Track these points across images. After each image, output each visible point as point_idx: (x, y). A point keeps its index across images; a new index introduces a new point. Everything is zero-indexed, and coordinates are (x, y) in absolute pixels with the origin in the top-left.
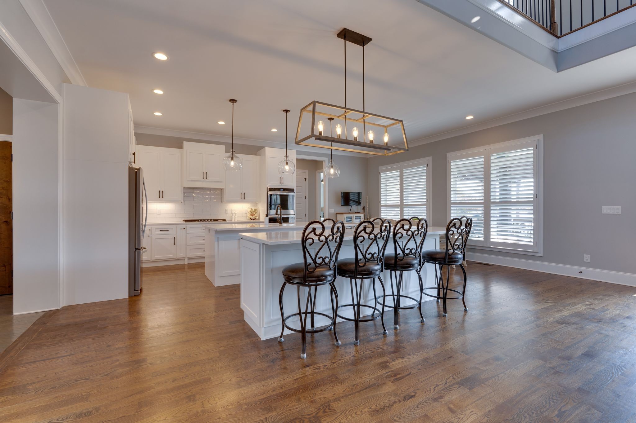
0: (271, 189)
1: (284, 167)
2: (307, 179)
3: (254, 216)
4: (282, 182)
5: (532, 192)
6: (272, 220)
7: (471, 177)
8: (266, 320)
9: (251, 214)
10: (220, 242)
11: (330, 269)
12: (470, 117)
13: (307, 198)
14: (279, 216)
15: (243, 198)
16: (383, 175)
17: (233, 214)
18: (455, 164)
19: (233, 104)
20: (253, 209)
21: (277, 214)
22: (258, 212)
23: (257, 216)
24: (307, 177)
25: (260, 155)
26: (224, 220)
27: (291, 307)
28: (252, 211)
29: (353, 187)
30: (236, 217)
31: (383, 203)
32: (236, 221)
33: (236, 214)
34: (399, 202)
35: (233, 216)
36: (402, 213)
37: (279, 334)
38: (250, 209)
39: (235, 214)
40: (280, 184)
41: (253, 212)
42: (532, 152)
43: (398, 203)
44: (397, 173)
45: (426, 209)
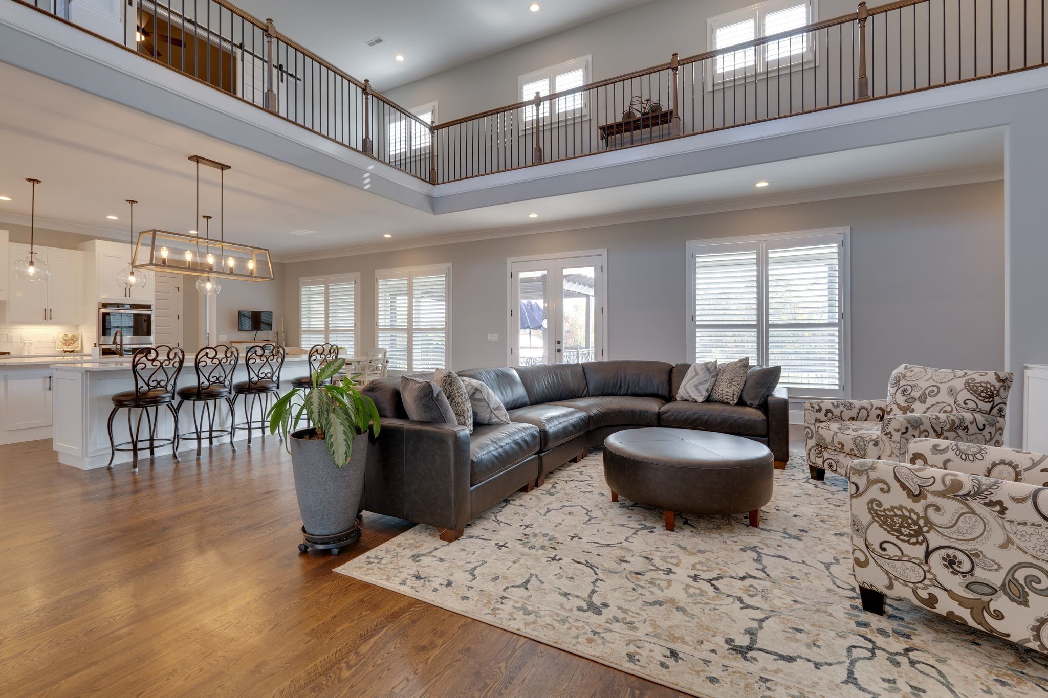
0: (105, 305)
1: (127, 277)
2: (181, 289)
3: (70, 347)
4: (128, 295)
5: (444, 319)
6: (106, 352)
7: (426, 295)
8: (90, 449)
9: (66, 343)
10: (9, 381)
11: (168, 392)
12: (388, 236)
13: (181, 317)
14: (119, 346)
15: (48, 317)
16: (304, 290)
17: (24, 343)
18: (384, 283)
19: (33, 186)
20: (70, 335)
21: (114, 342)
22: (80, 339)
23: (77, 347)
24: (181, 285)
25: (83, 250)
26: (9, 353)
27: (122, 436)
28: (66, 338)
29: (262, 305)
30: (32, 347)
31: (304, 326)
32: (33, 354)
33: (31, 343)
34: (324, 326)
35: (24, 346)
36: (327, 338)
37: (106, 464)
38: (63, 336)
39: (28, 344)
40: (125, 298)
41: (68, 341)
42: (444, 279)
43: (322, 327)
44: (321, 288)
45: (353, 336)
